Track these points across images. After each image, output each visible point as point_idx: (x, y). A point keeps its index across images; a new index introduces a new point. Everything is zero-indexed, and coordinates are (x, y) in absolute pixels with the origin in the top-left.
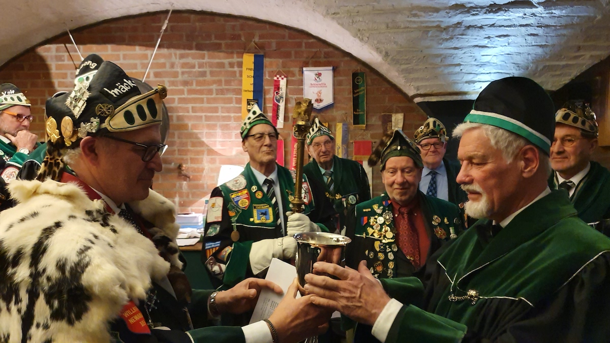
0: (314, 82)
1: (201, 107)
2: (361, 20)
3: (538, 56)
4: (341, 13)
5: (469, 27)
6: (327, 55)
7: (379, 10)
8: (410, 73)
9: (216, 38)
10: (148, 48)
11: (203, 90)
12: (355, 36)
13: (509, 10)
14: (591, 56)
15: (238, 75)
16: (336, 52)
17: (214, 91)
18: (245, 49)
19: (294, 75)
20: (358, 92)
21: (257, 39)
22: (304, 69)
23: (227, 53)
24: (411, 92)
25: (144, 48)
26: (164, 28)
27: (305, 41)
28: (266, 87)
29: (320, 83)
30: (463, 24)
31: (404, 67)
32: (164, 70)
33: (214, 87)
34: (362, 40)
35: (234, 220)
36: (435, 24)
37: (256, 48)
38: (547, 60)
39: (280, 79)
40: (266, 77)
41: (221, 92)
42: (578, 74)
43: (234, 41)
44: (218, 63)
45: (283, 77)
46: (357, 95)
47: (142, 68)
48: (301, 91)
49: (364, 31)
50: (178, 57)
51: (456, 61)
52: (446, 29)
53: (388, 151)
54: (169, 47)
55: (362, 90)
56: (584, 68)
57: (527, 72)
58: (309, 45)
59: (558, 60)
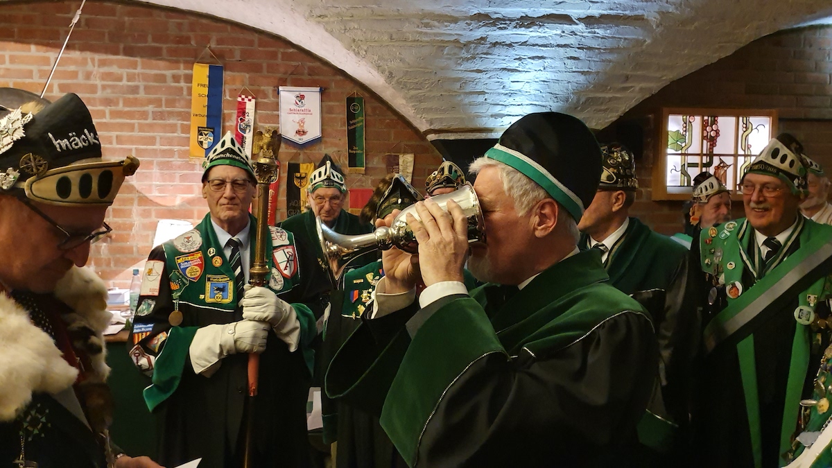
0: (294, 107)
1: (130, 136)
2: (356, 27)
3: (580, 85)
4: (329, 16)
5: (495, 44)
6: (312, 72)
7: (379, 15)
8: (420, 101)
9: (154, 40)
10: (49, 48)
11: (134, 112)
12: (349, 48)
13: (543, 25)
14: (641, 89)
15: (185, 93)
16: (325, 68)
17: (150, 115)
18: (196, 57)
19: (265, 96)
20: (354, 124)
21: (213, 45)
22: (281, 88)
23: (168, 61)
24: (423, 127)
25: (45, 48)
26: (75, 21)
27: (282, 50)
28: (226, 111)
29: (303, 108)
30: (488, 40)
31: (413, 92)
32: (75, 81)
33: (150, 108)
34: (357, 54)
35: (176, 295)
36: (452, 38)
37: (212, 57)
38: (591, 91)
39: (246, 100)
40: (227, 97)
41: (161, 115)
42: (627, 110)
43: (181, 45)
44: (156, 75)
45: (250, 98)
46: (352, 127)
47: (41, 77)
48: (276, 118)
49: (359, 42)
50: (96, 65)
51: (480, 88)
52: (467, 45)
53: (386, 204)
54: (82, 49)
55: (360, 122)
56: (633, 103)
57: (567, 105)
58: (287, 57)
59: (603, 92)
